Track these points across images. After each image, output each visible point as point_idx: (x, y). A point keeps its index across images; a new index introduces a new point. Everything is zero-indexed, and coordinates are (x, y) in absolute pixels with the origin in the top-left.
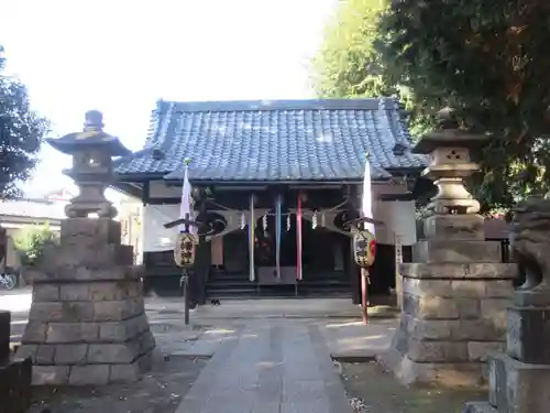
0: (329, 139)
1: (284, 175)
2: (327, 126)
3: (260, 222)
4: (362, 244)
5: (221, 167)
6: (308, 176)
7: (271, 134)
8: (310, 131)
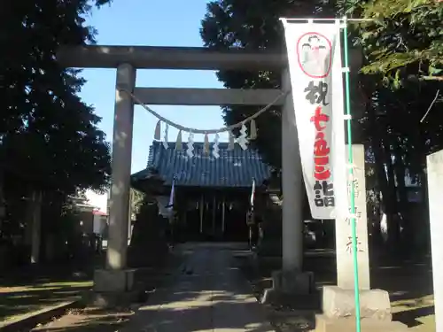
0: (240, 165)
1: (218, 184)
2: (239, 158)
3: (205, 207)
4: (250, 217)
5: (187, 179)
6: (228, 185)
7: (211, 162)
8: (231, 160)
